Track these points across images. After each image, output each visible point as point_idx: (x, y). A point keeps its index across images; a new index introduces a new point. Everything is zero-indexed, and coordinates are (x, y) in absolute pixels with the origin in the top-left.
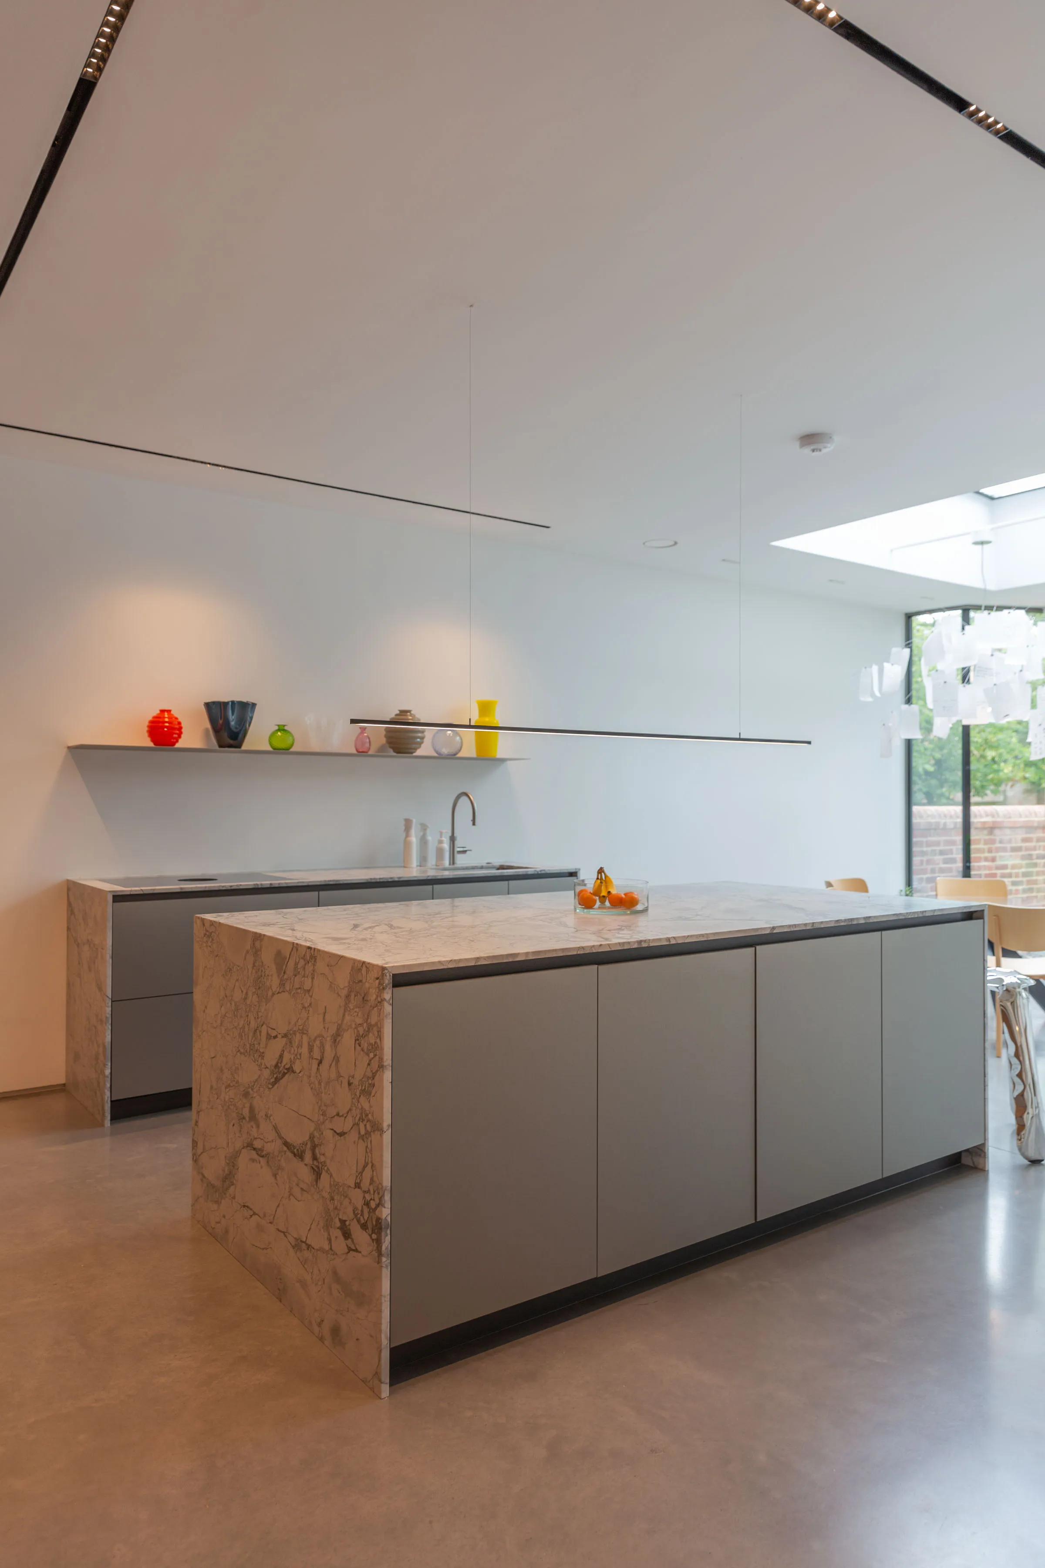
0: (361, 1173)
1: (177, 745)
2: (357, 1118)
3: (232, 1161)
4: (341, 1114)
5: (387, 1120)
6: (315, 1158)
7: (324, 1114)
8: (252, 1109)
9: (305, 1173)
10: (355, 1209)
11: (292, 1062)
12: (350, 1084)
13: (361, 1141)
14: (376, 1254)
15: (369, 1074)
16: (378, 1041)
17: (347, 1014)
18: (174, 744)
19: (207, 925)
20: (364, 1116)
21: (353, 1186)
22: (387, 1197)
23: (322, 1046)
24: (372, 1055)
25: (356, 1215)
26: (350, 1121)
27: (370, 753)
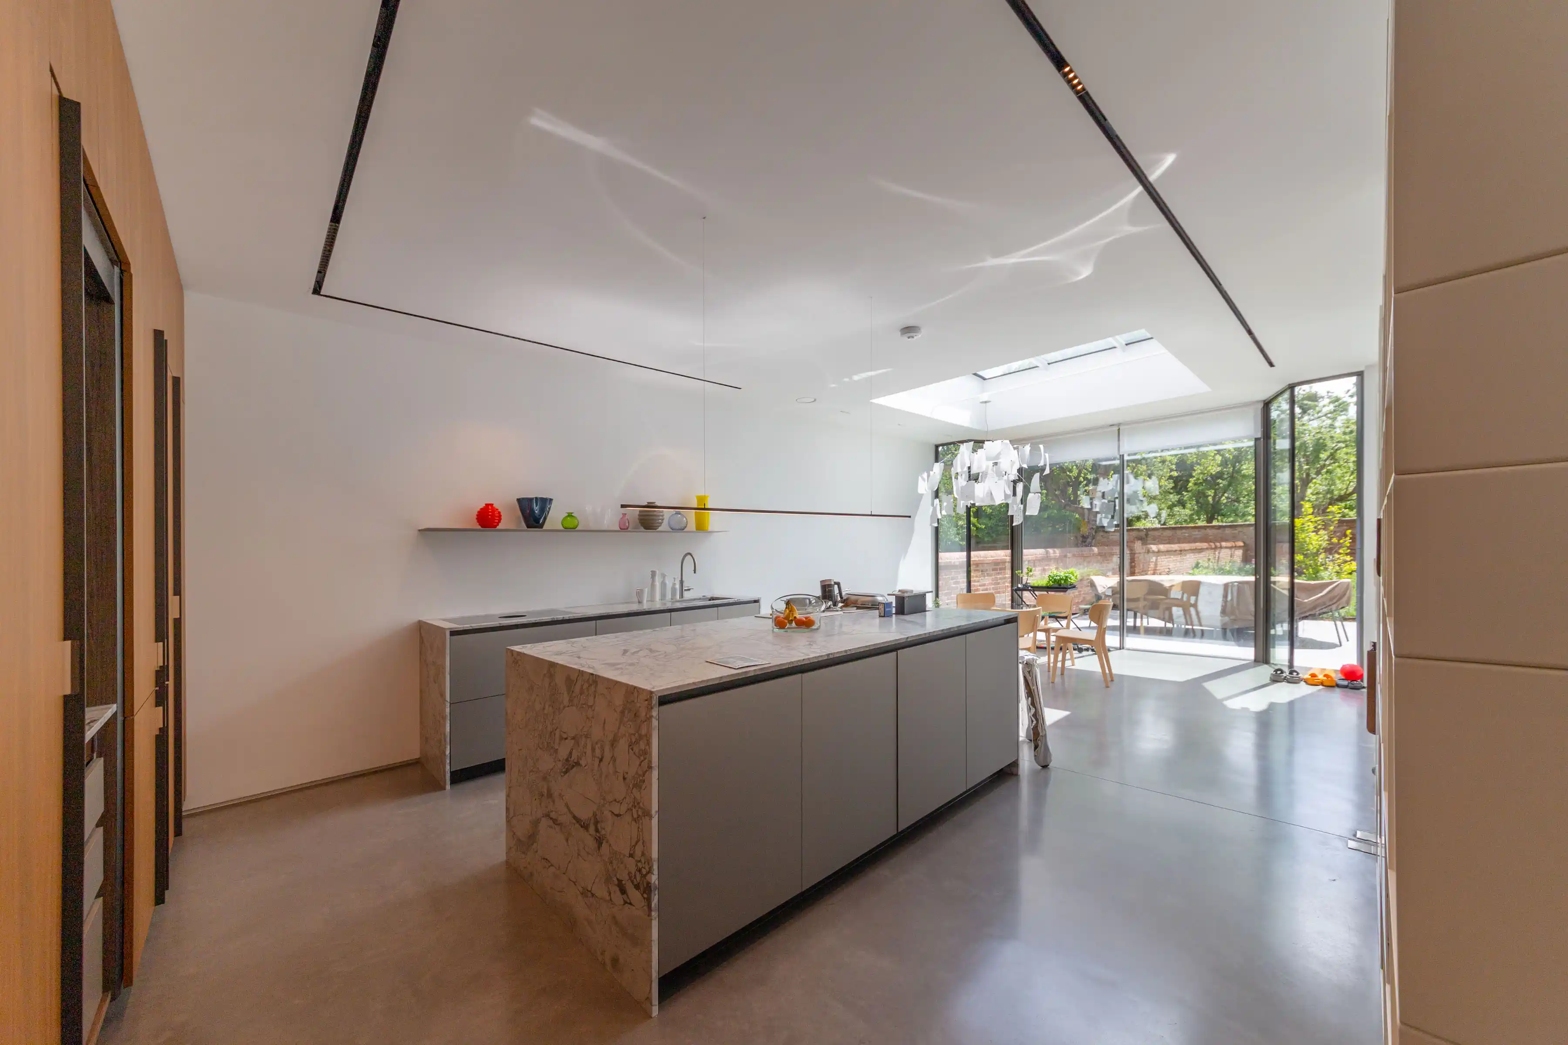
0: (635, 846)
1: (498, 527)
2: (630, 806)
3: (536, 823)
4: (617, 800)
5: (655, 807)
6: (597, 831)
7: (604, 799)
8: (549, 790)
9: (591, 843)
10: (629, 873)
11: (579, 758)
12: (624, 779)
13: (633, 823)
14: (647, 909)
15: (640, 773)
16: (648, 747)
17: (622, 726)
18: (495, 527)
19: (515, 655)
20: (636, 804)
21: (628, 855)
22: (655, 867)
23: (603, 750)
24: (642, 758)
25: (630, 878)
26: (624, 808)
27: (629, 529)
